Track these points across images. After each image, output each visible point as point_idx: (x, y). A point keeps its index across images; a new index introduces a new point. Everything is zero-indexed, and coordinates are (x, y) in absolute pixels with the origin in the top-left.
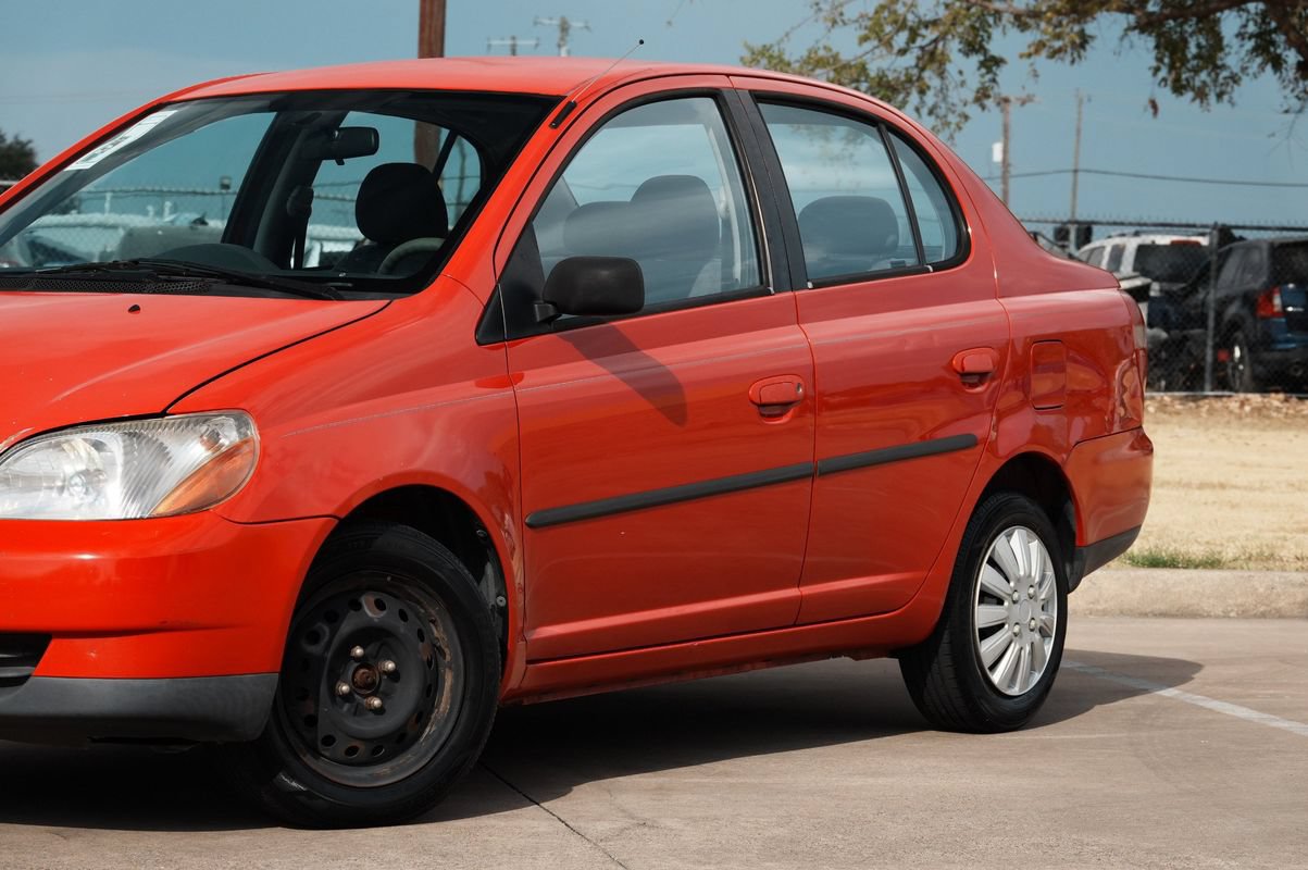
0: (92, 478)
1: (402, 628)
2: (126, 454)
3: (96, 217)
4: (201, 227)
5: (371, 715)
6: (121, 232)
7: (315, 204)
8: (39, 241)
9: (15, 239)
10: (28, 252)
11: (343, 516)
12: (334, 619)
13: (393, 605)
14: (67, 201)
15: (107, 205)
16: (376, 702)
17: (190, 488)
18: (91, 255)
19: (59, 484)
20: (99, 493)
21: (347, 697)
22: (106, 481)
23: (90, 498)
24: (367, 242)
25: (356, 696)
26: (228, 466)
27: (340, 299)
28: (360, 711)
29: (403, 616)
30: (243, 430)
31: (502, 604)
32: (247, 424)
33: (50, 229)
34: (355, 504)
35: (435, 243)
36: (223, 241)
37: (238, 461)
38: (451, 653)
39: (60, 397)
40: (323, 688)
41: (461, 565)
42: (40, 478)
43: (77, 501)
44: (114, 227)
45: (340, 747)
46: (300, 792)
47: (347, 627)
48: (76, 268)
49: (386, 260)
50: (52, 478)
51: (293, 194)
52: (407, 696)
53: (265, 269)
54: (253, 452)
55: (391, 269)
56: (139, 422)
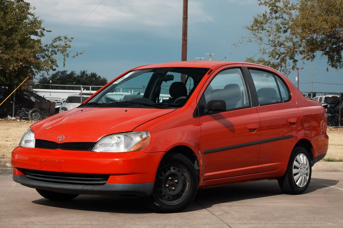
0: (118, 144)
1: (179, 173)
2: (124, 139)
3: (119, 93)
4: (139, 95)
5: (173, 191)
6: (124, 96)
7: (161, 90)
8: (108, 98)
9: (103, 97)
10: (106, 100)
11: (167, 151)
12: (165, 172)
13: (177, 169)
14: (113, 90)
15: (121, 91)
16: (174, 188)
17: (137, 146)
18: (118, 100)
19: (111, 145)
20: (119, 147)
21: (168, 187)
22: (120, 144)
23: (117, 148)
24: (172, 97)
25: (170, 187)
26: (145, 141)
27: (166, 109)
28: (170, 190)
29: (179, 171)
30: (147, 135)
31: (198, 169)
32: (148, 133)
33: (110, 95)
34: (170, 149)
35: (185, 97)
36: (143, 97)
37: (146, 141)
38: (188, 178)
39: (111, 128)
40: (163, 186)
41: (190, 161)
42: (108, 144)
43: (115, 149)
44: (123, 95)
45: (167, 197)
46: (159, 206)
47: (167, 173)
48: (115, 103)
49: (175, 101)
50: (110, 144)
51: (157, 88)
52: (180, 187)
53: (152, 103)
54: (149, 139)
55: (176, 103)
56: (127, 133)
